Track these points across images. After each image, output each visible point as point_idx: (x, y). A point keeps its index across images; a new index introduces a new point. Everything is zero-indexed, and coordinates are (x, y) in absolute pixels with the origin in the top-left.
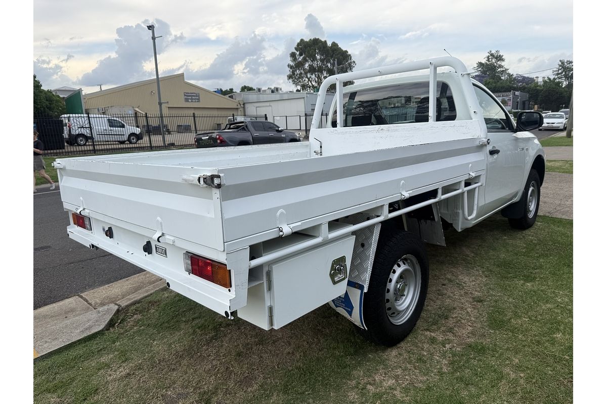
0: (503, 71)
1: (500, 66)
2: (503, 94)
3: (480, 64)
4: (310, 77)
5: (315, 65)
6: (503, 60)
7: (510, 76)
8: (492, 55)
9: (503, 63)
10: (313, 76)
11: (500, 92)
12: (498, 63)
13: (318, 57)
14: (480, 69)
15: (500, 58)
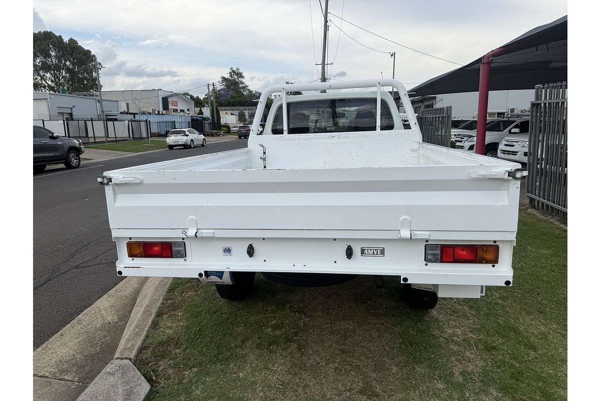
0: (244, 87)
1: (242, 83)
2: (249, 107)
3: (224, 79)
4: (44, 75)
5: (49, 63)
6: (243, 77)
7: (251, 92)
8: (233, 71)
9: (243, 80)
10: (48, 75)
11: (245, 106)
12: (239, 79)
13: (53, 54)
14: (224, 83)
15: (240, 75)
